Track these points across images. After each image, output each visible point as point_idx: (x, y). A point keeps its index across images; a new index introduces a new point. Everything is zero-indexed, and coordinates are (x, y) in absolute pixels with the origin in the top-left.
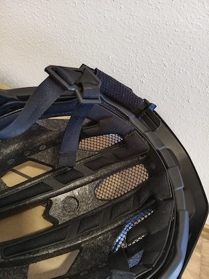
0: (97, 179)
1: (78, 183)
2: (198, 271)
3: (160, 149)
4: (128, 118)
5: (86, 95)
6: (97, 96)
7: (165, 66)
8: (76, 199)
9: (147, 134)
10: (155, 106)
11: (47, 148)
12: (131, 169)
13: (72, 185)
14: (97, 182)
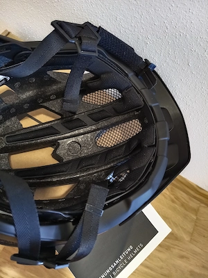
0: (98, 129)
1: (81, 131)
2: (191, 230)
3: (153, 105)
4: (127, 75)
5: (84, 47)
6: (94, 49)
7: (167, 28)
8: (79, 144)
9: (143, 91)
10: (155, 67)
11: (57, 98)
12: (128, 123)
13: (77, 132)
14: (98, 132)
